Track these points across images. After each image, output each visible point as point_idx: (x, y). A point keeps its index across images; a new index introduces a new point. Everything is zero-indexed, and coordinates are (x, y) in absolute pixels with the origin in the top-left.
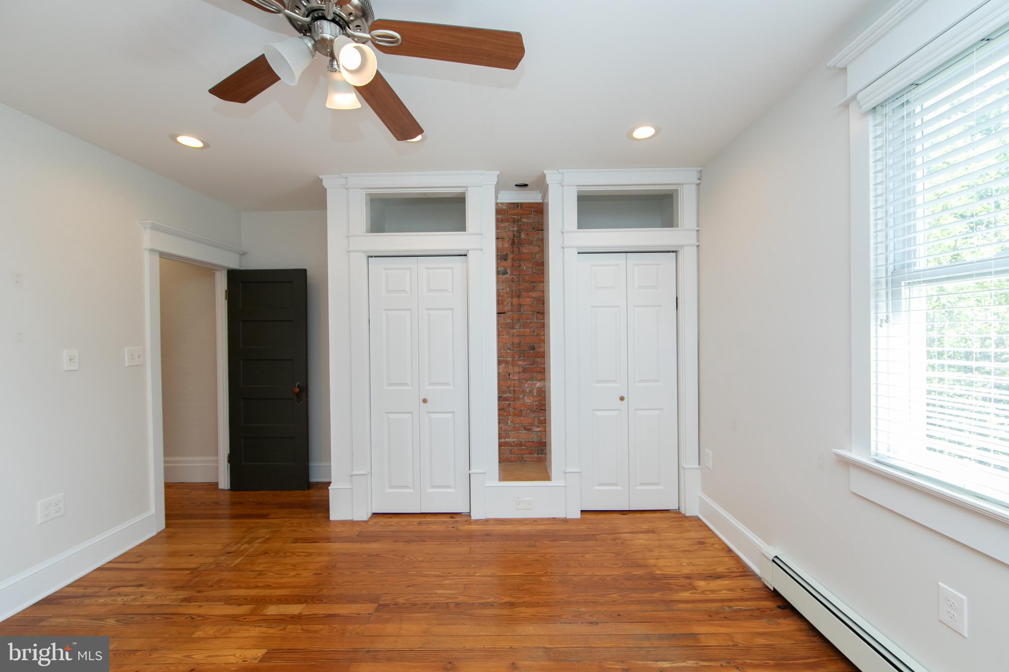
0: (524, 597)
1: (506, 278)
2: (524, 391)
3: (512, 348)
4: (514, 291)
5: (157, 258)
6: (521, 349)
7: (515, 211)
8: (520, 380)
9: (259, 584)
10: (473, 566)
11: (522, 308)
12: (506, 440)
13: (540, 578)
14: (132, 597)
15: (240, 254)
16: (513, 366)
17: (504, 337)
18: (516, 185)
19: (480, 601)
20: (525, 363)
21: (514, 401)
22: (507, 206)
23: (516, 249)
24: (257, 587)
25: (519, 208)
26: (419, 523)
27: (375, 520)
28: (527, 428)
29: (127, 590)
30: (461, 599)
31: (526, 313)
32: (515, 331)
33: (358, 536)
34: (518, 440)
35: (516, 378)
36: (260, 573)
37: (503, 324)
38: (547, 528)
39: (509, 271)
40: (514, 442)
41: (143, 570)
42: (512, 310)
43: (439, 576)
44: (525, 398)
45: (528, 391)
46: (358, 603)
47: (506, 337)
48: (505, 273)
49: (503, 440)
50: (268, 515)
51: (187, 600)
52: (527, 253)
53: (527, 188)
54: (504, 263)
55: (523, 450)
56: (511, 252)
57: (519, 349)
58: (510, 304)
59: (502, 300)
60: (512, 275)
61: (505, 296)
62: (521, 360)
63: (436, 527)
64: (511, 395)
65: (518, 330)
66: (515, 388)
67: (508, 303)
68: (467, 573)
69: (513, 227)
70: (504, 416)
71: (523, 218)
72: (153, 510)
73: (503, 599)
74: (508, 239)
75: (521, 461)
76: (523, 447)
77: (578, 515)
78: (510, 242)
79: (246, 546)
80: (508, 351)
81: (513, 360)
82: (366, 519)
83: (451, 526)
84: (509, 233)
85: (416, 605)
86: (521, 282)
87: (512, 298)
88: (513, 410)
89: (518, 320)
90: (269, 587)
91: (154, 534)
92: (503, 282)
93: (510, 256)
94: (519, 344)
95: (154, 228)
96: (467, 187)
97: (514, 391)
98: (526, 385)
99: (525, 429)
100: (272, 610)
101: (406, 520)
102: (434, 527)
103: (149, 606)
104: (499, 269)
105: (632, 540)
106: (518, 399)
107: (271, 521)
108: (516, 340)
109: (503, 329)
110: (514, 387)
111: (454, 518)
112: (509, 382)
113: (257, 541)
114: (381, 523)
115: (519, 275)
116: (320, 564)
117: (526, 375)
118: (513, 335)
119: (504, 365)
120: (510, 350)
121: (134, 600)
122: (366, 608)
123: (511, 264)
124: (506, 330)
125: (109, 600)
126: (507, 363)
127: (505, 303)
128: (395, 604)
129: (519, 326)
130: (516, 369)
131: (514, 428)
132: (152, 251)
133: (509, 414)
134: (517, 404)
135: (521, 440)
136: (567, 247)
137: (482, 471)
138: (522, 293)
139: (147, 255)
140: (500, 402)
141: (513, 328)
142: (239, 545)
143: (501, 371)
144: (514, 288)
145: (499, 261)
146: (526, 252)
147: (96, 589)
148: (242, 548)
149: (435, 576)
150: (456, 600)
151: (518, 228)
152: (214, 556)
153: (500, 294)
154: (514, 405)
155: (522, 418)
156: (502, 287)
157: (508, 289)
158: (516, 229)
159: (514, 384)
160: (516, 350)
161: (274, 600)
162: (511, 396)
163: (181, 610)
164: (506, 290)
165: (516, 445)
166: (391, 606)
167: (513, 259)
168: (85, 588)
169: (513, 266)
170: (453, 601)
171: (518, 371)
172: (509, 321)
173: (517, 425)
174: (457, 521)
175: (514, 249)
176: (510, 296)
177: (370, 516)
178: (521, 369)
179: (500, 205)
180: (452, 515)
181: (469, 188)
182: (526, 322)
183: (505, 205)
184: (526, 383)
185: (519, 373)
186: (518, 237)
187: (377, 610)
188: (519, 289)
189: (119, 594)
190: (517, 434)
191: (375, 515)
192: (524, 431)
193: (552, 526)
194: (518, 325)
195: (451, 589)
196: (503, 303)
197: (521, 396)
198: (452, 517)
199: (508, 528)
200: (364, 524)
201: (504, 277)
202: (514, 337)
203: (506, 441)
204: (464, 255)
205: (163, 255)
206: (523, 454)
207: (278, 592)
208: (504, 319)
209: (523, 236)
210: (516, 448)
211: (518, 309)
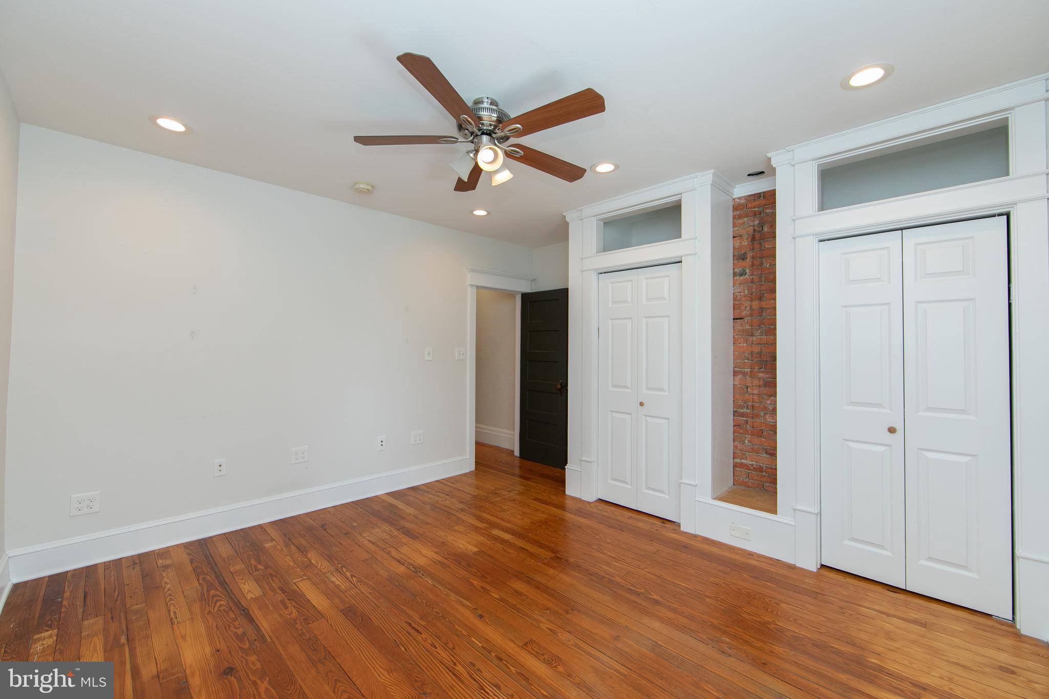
0: (674, 603)
1: (744, 279)
2: (765, 408)
3: (750, 359)
4: (754, 294)
5: (475, 290)
6: (762, 359)
7: (756, 203)
8: (760, 395)
9: (499, 516)
10: (649, 563)
11: (764, 312)
12: (742, 461)
13: (705, 598)
14: (441, 499)
15: (531, 281)
16: (752, 378)
17: (741, 345)
18: (749, 175)
19: (631, 588)
20: (767, 376)
21: (753, 418)
22: (745, 199)
23: (757, 246)
24: (497, 517)
25: (762, 198)
26: (631, 517)
27: (597, 504)
28: (769, 452)
29: (442, 495)
30: (618, 579)
31: (769, 317)
32: (754, 338)
33: (576, 510)
34: (758, 464)
35: (755, 392)
36: (504, 510)
37: (740, 331)
38: (762, 566)
39: (748, 271)
40: (752, 465)
41: (453, 488)
42: (751, 315)
43: (614, 558)
44: (767, 416)
45: (771, 409)
46: (544, 549)
47: (743, 346)
48: (743, 274)
49: (738, 461)
50: (530, 478)
51: (462, 510)
52: (771, 248)
53: (764, 175)
54: (742, 263)
55: (764, 476)
56: (750, 250)
57: (760, 359)
58: (748, 308)
59: (739, 304)
60: (752, 275)
61: (743, 299)
62: (762, 372)
63: (643, 524)
64: (749, 411)
65: (759, 337)
66: (754, 404)
67: (746, 307)
68: (638, 566)
69: (754, 221)
70: (740, 433)
71: (767, 209)
72: (468, 456)
73: (653, 595)
74: (747, 236)
75: (761, 489)
76: (764, 474)
77: (814, 569)
78: (750, 238)
79: (506, 493)
80: (746, 361)
81: (751, 372)
82: (590, 500)
83: (656, 529)
84: (748, 229)
85: (580, 567)
86: (763, 283)
87: (751, 301)
88: (752, 429)
89: (759, 326)
90: (502, 519)
91: (468, 471)
92: (740, 284)
93: (750, 255)
94: (760, 354)
95: (473, 271)
96: (681, 194)
97: (753, 407)
98: (769, 402)
99: (767, 453)
100: (496, 532)
101: (622, 511)
102: (640, 524)
103: (446, 506)
104: (736, 270)
105: (873, 619)
106: (758, 416)
107: (530, 483)
108: (756, 349)
109: (740, 337)
110: (753, 402)
111: (665, 524)
112: (747, 395)
113: (514, 492)
114: (600, 508)
115: (761, 274)
116: (539, 518)
117: (768, 389)
118: (752, 343)
119: (740, 376)
120: (748, 359)
121: (441, 501)
122: (547, 555)
123: (750, 263)
124: (743, 338)
125: (432, 496)
126: (744, 374)
127: (743, 308)
128: (566, 561)
129: (760, 333)
130: (756, 382)
131: (753, 449)
132: (472, 285)
133: (746, 432)
134: (756, 422)
135: (762, 465)
136: (798, 237)
137: (693, 483)
138: (765, 294)
139: (469, 288)
140: (735, 417)
141: (752, 335)
142: (503, 491)
143: (737, 383)
144: (754, 290)
145: (735, 262)
146: (769, 247)
147: (431, 490)
148: (504, 493)
149: (610, 556)
150: (612, 578)
151: (760, 220)
152: (487, 493)
153: (737, 297)
154: (753, 422)
155: (763, 439)
156: (739, 290)
157: (746, 292)
158: (757, 222)
159: (753, 399)
160: (756, 360)
161: (500, 527)
162: (749, 413)
163: (457, 514)
164: (744, 292)
165: (755, 469)
166: (563, 560)
167: (753, 258)
168: (428, 488)
169: (753, 265)
170: (610, 577)
171: (758, 384)
172: (747, 327)
173: (756, 446)
174: (665, 527)
175: (755, 245)
176: (748, 299)
177: (595, 499)
178: (762, 383)
179: (737, 200)
180: (664, 520)
181: (683, 194)
182: (770, 328)
183: (743, 198)
184: (768, 400)
185: (759, 386)
186: (759, 231)
187: (552, 558)
188: (760, 291)
189: (438, 496)
190: (755, 457)
191: (600, 501)
192: (765, 455)
193: (768, 565)
194: (759, 331)
195: (615, 570)
196: (740, 307)
197: (762, 414)
198: (663, 523)
199: (714, 549)
200: (587, 504)
201: (742, 278)
202: (753, 345)
203: (742, 463)
204: (679, 262)
205: (478, 287)
206: (764, 482)
207: (505, 524)
208: (742, 325)
209: (766, 229)
210: (755, 473)
211: (759, 313)
